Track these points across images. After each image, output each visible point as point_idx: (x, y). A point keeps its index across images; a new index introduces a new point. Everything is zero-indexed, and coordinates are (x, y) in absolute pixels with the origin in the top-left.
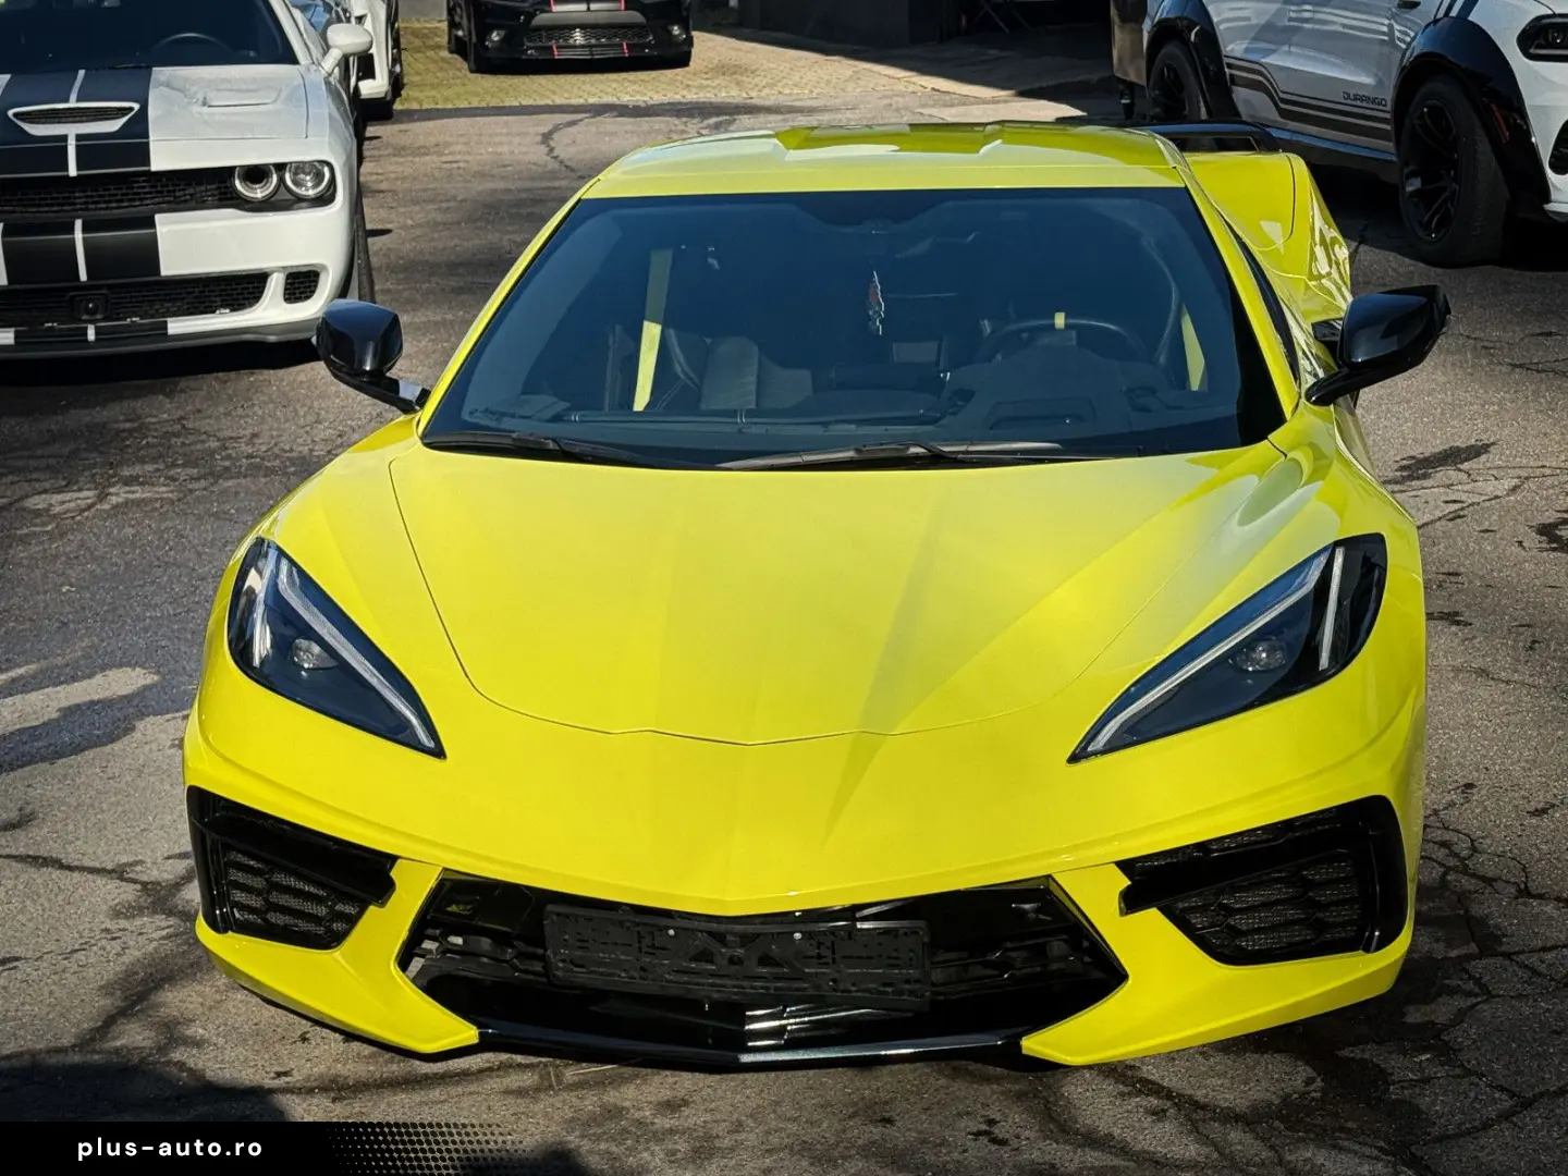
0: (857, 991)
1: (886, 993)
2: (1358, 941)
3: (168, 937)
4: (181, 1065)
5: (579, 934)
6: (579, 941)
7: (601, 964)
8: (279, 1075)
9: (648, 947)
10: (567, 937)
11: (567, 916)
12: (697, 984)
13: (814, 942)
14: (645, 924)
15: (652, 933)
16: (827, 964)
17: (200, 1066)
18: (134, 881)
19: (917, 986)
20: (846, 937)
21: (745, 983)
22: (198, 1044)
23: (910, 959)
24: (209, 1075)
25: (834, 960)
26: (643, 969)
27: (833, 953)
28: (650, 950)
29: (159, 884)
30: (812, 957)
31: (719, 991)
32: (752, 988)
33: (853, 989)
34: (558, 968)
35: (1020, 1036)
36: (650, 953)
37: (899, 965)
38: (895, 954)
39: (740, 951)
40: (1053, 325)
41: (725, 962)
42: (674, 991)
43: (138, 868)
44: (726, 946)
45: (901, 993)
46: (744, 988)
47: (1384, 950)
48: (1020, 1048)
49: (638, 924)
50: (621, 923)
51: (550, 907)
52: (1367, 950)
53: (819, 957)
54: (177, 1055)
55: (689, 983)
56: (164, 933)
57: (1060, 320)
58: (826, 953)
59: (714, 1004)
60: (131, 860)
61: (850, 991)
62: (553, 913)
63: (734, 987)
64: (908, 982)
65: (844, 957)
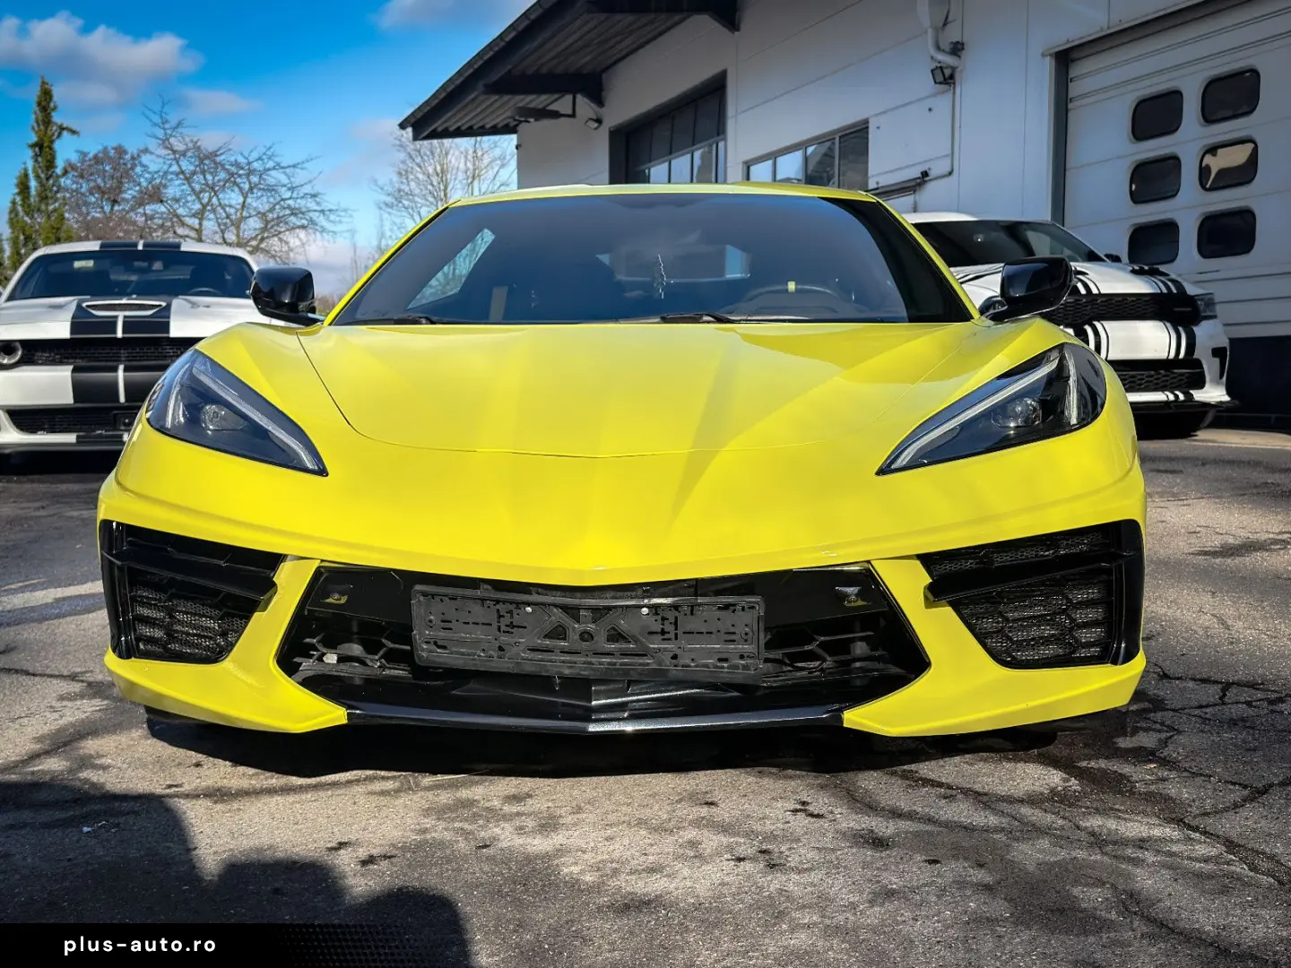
0: (696, 666)
1: (723, 668)
2: (1108, 655)
3: (100, 710)
4: (86, 781)
5: (443, 614)
6: (443, 621)
7: (462, 643)
8: (170, 786)
9: (506, 626)
10: (432, 617)
11: (433, 596)
12: (551, 661)
13: (659, 618)
14: (504, 602)
15: (510, 612)
16: (670, 639)
17: (102, 780)
18: (82, 681)
19: (750, 661)
20: (689, 612)
21: (593, 660)
22: (105, 768)
23: (746, 634)
24: (109, 787)
25: (676, 635)
26: (501, 649)
27: (676, 629)
28: (509, 629)
29: (102, 683)
30: (656, 633)
31: (571, 667)
32: (600, 664)
33: (693, 664)
34: (423, 650)
35: (841, 710)
36: (508, 632)
37: (734, 641)
38: (732, 630)
39: (591, 627)
40: (787, 290)
41: (577, 637)
42: (529, 668)
43: (88, 675)
44: (578, 622)
45: (736, 667)
46: (593, 664)
47: (1127, 664)
48: (841, 721)
49: (498, 602)
50: (483, 600)
51: (418, 587)
52: (1115, 662)
53: (663, 632)
54: (84, 775)
55: (542, 660)
56: (98, 708)
57: (792, 286)
58: (669, 628)
59: (566, 680)
60: (84, 670)
61: (689, 666)
62: (419, 592)
63: (585, 663)
64: (742, 657)
65: (684, 633)
